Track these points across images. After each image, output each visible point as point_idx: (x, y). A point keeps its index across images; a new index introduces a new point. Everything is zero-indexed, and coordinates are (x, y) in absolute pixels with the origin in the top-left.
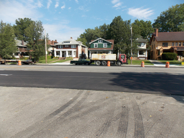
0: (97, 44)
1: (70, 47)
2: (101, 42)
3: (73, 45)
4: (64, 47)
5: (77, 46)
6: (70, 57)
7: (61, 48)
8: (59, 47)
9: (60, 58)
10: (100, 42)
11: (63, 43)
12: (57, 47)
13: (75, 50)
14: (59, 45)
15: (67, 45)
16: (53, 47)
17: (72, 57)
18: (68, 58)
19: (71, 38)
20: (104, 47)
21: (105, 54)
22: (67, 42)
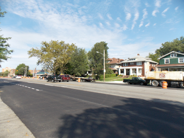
0: (168, 59)
1: (135, 64)
2: (175, 55)
3: (138, 62)
4: (129, 64)
5: (143, 62)
6: (134, 75)
7: (126, 66)
8: (125, 65)
9: (123, 77)
10: (172, 56)
11: (128, 61)
12: (122, 65)
13: (141, 67)
14: (125, 63)
15: (132, 63)
16: (119, 65)
17: (136, 75)
18: (132, 76)
19: (138, 55)
20: (179, 62)
21: (166, 72)
22: (132, 60)
